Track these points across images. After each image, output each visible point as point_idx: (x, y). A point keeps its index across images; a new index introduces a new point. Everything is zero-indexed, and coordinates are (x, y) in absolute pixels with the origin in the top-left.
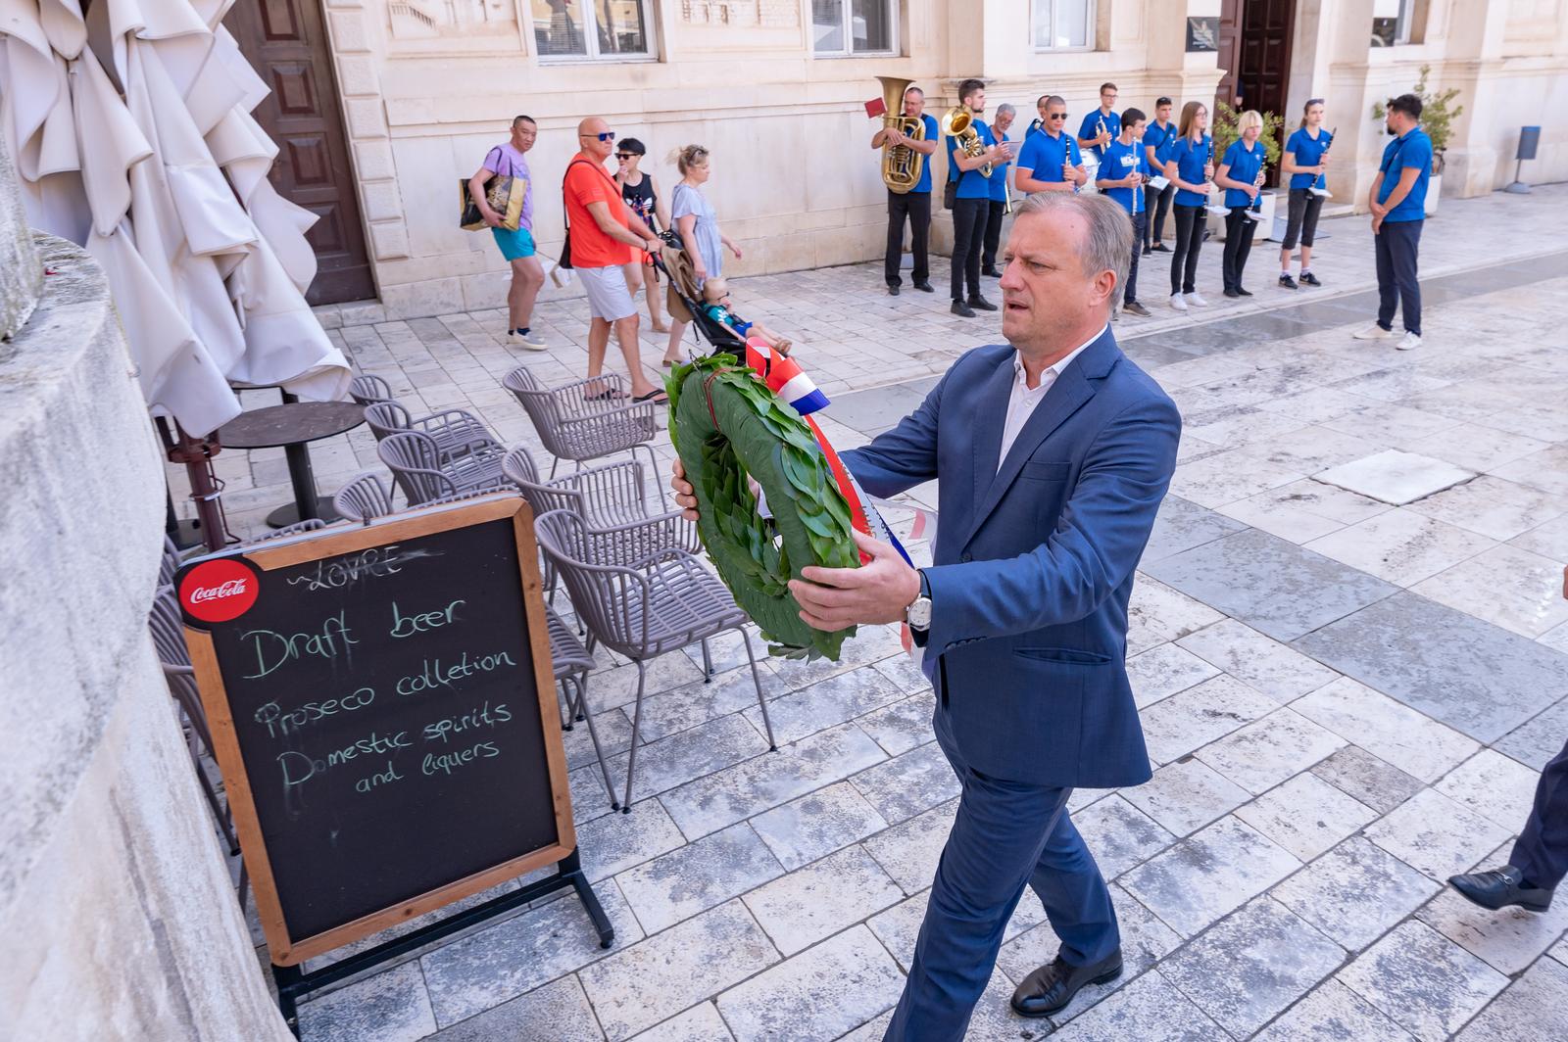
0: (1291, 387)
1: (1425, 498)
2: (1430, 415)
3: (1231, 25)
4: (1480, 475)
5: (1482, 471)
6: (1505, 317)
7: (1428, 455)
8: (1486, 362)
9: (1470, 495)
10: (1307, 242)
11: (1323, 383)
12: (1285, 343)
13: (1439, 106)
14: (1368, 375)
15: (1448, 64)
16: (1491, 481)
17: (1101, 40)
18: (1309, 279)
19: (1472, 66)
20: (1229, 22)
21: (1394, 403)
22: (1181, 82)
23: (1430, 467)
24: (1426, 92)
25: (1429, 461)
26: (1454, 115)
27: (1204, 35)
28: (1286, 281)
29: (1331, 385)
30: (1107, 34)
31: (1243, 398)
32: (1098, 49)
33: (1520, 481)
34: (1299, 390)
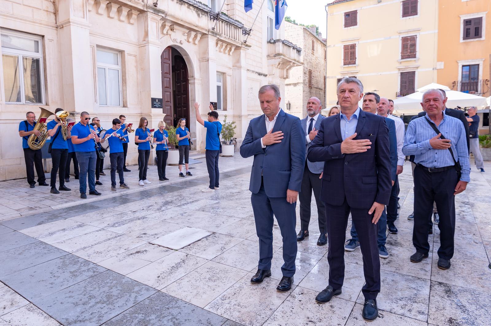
0: (163, 208)
1: (189, 245)
2: (206, 213)
3: (170, 103)
4: (214, 233)
5: (214, 231)
6: (242, 181)
7: (199, 228)
8: (232, 194)
9: (206, 242)
10: (187, 162)
11: (176, 206)
12: (171, 193)
13: (231, 126)
14: (193, 201)
15: (234, 116)
16: (216, 235)
17: (125, 104)
18: (189, 174)
19: (240, 117)
20: (169, 102)
21: (196, 210)
22: (151, 117)
23: (197, 232)
24: (227, 122)
25: (198, 230)
26: (234, 128)
27: (157, 103)
28: (181, 175)
29: (179, 206)
30: (126, 102)
31: (143, 214)
32: (124, 106)
33: (226, 234)
34: (166, 209)
